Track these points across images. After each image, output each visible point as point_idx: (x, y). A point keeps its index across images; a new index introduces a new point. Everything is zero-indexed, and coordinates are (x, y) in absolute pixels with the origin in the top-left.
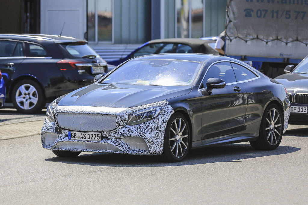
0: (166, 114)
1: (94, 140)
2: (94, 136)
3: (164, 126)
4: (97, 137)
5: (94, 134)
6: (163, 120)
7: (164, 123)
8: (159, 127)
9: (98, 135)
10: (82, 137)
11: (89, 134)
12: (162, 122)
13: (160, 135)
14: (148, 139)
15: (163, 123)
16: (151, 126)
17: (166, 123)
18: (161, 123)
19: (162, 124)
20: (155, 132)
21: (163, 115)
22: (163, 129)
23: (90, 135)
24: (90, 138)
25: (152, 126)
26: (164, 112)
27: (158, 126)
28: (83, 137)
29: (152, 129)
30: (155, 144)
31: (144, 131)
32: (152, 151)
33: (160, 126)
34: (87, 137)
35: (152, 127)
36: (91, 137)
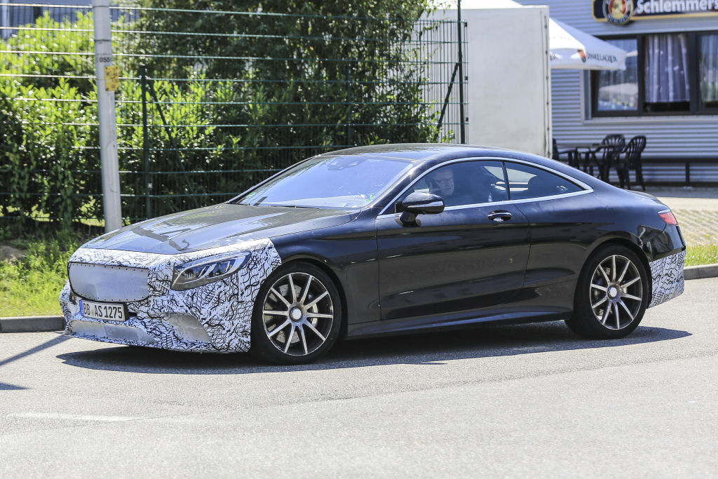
0: (259, 267)
1: (113, 319)
2: (114, 311)
3: (252, 293)
4: (118, 314)
5: (114, 308)
6: (250, 279)
7: (252, 285)
8: (237, 294)
9: (120, 310)
10: (96, 313)
11: (106, 308)
12: (247, 284)
13: (240, 311)
14: (207, 320)
15: (249, 286)
16: (217, 293)
17: (259, 286)
18: (242, 287)
19: (246, 289)
20: (227, 304)
21: (251, 270)
22: (249, 298)
23: (108, 308)
24: (108, 315)
25: (221, 292)
26: (255, 264)
27: (236, 292)
28: (99, 312)
29: (219, 299)
30: (227, 329)
31: (199, 304)
32: (219, 345)
33: (240, 293)
34: (104, 312)
35: (219, 295)
36: (109, 311)
